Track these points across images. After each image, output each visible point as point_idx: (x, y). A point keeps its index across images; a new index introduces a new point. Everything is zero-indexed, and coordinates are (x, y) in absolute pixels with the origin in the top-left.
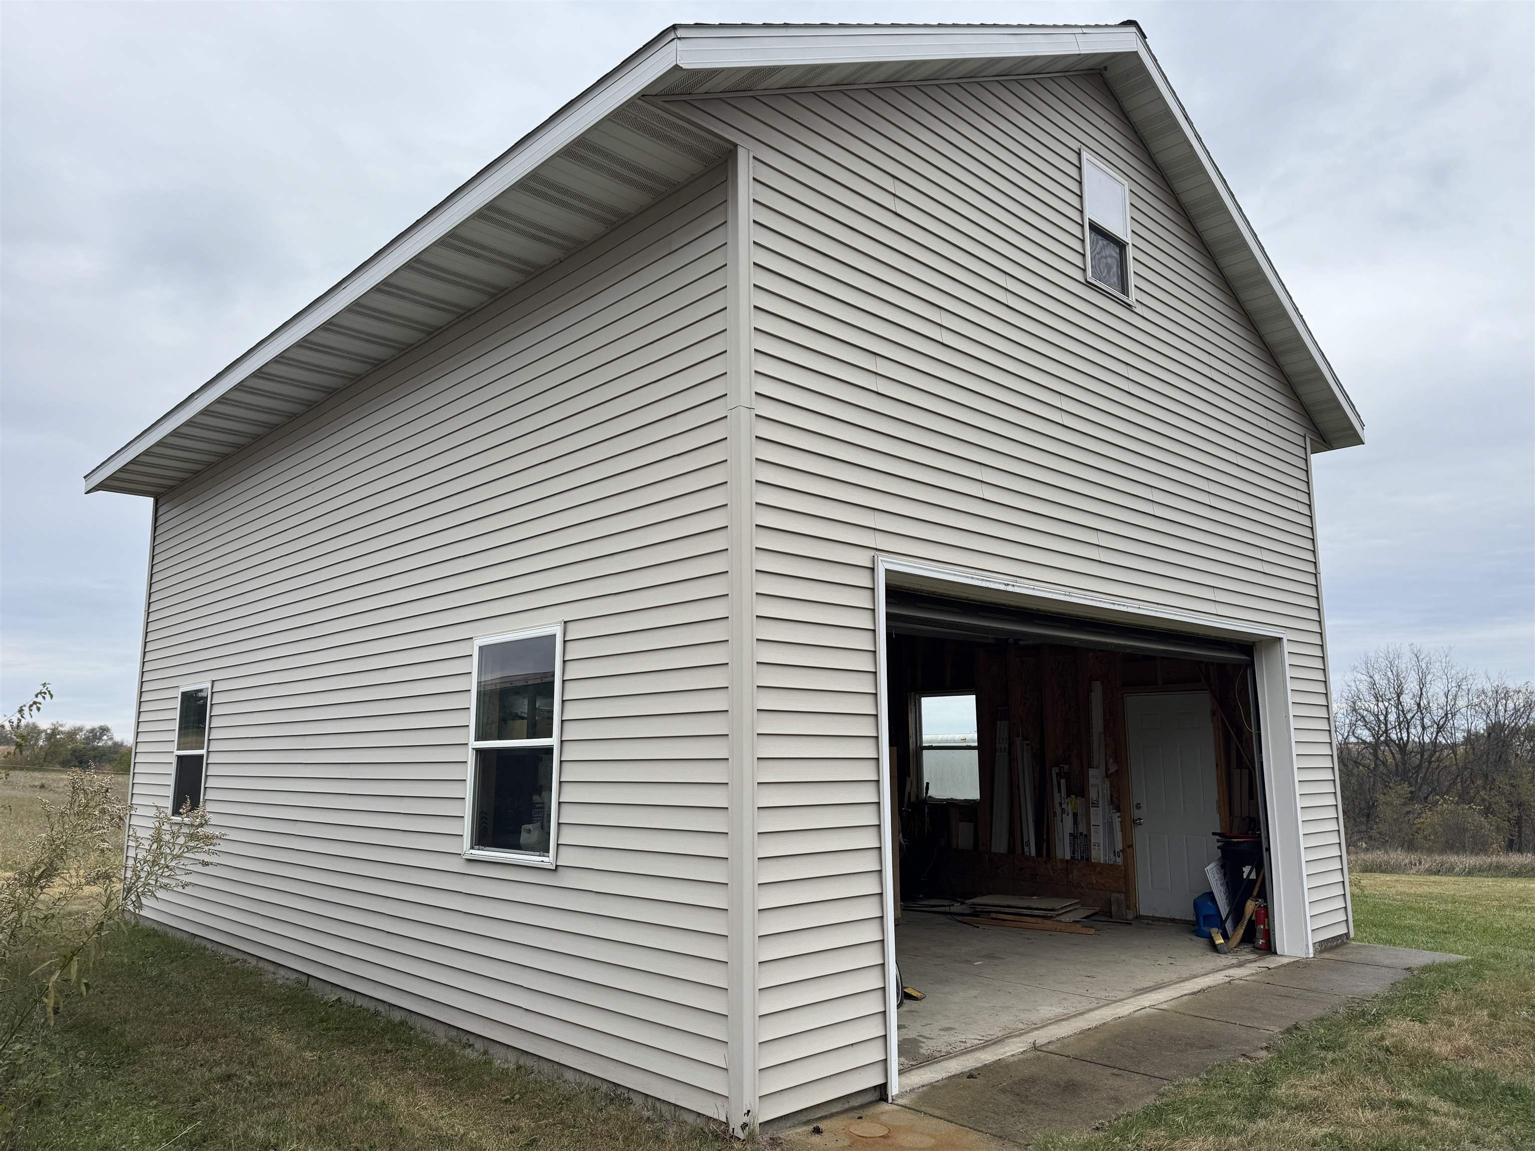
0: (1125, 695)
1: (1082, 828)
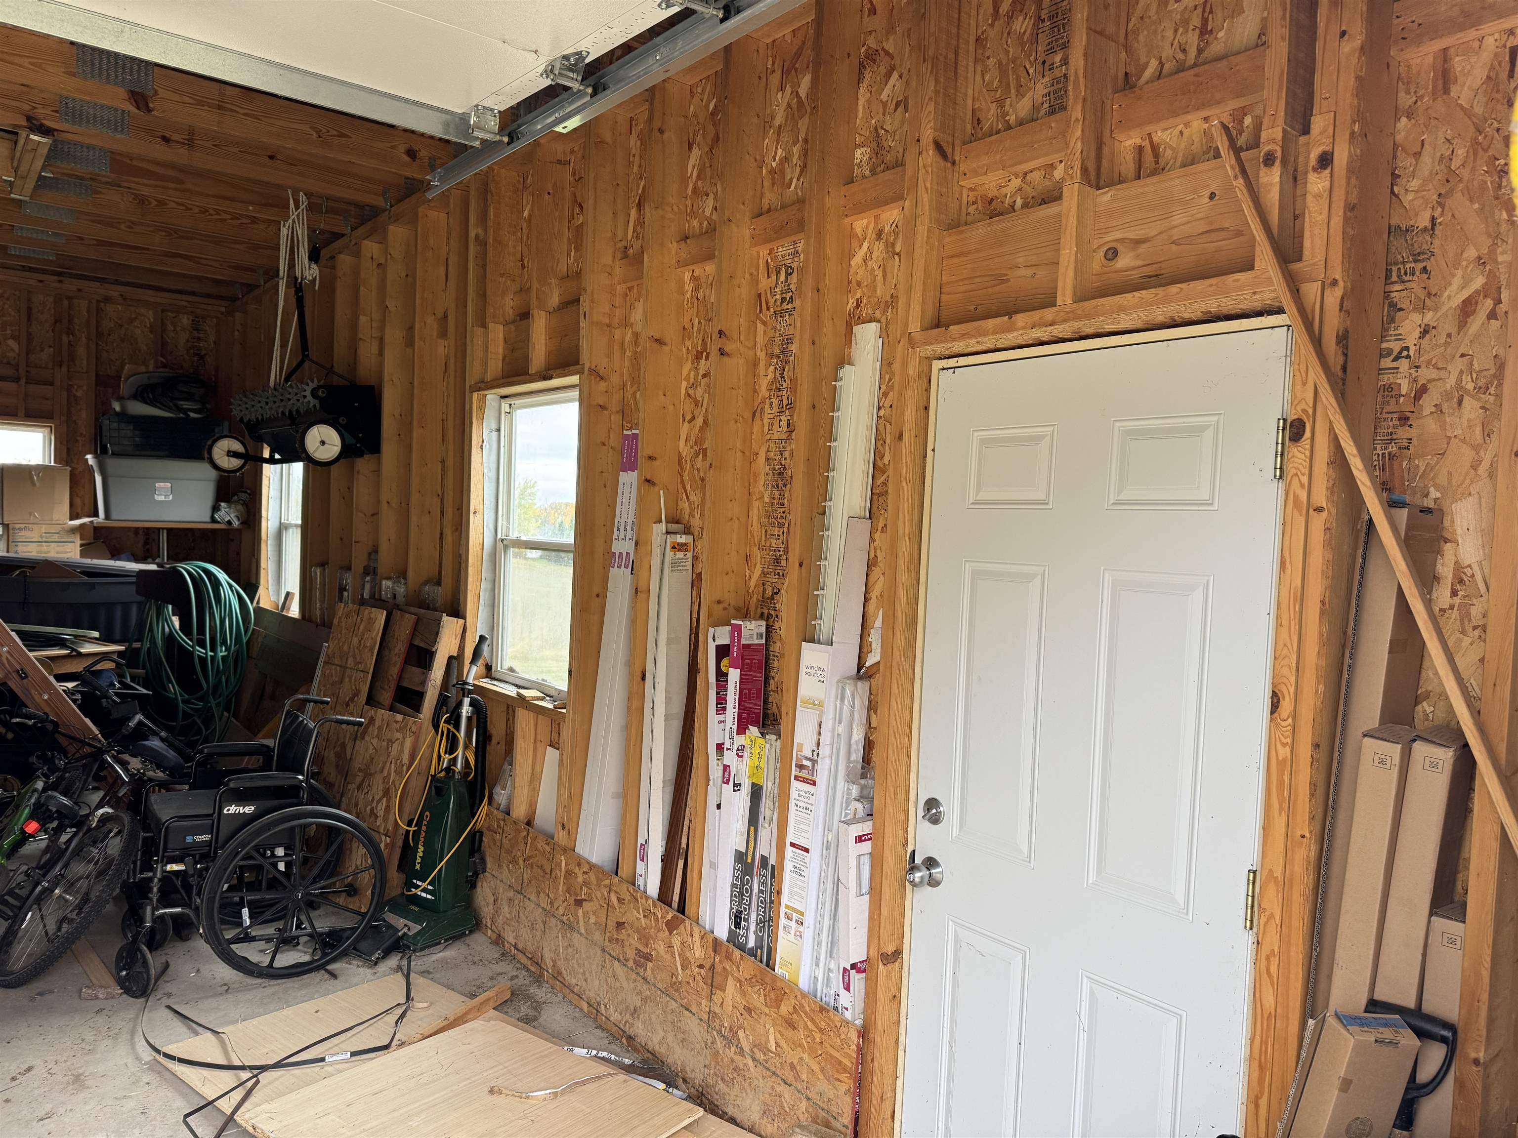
0: (937, 365)
1: (765, 846)
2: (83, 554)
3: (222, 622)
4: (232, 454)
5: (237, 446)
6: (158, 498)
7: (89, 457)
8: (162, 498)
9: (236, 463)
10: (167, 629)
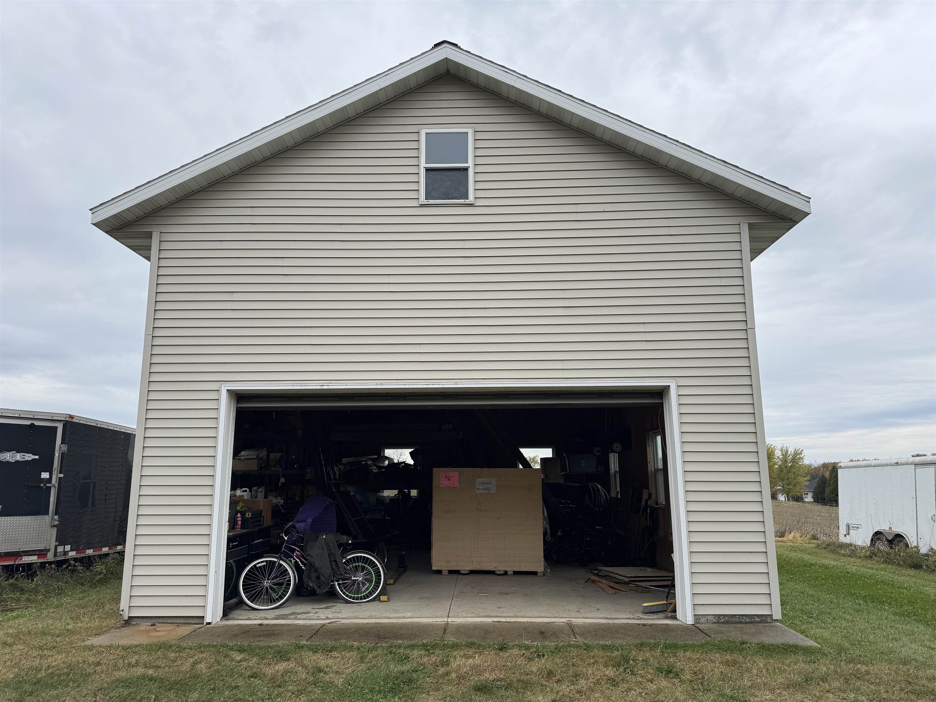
2: (564, 482)
3: (601, 499)
4: (598, 451)
5: (599, 449)
6: (582, 465)
7: (564, 454)
8: (583, 465)
9: (599, 454)
10: (587, 503)
